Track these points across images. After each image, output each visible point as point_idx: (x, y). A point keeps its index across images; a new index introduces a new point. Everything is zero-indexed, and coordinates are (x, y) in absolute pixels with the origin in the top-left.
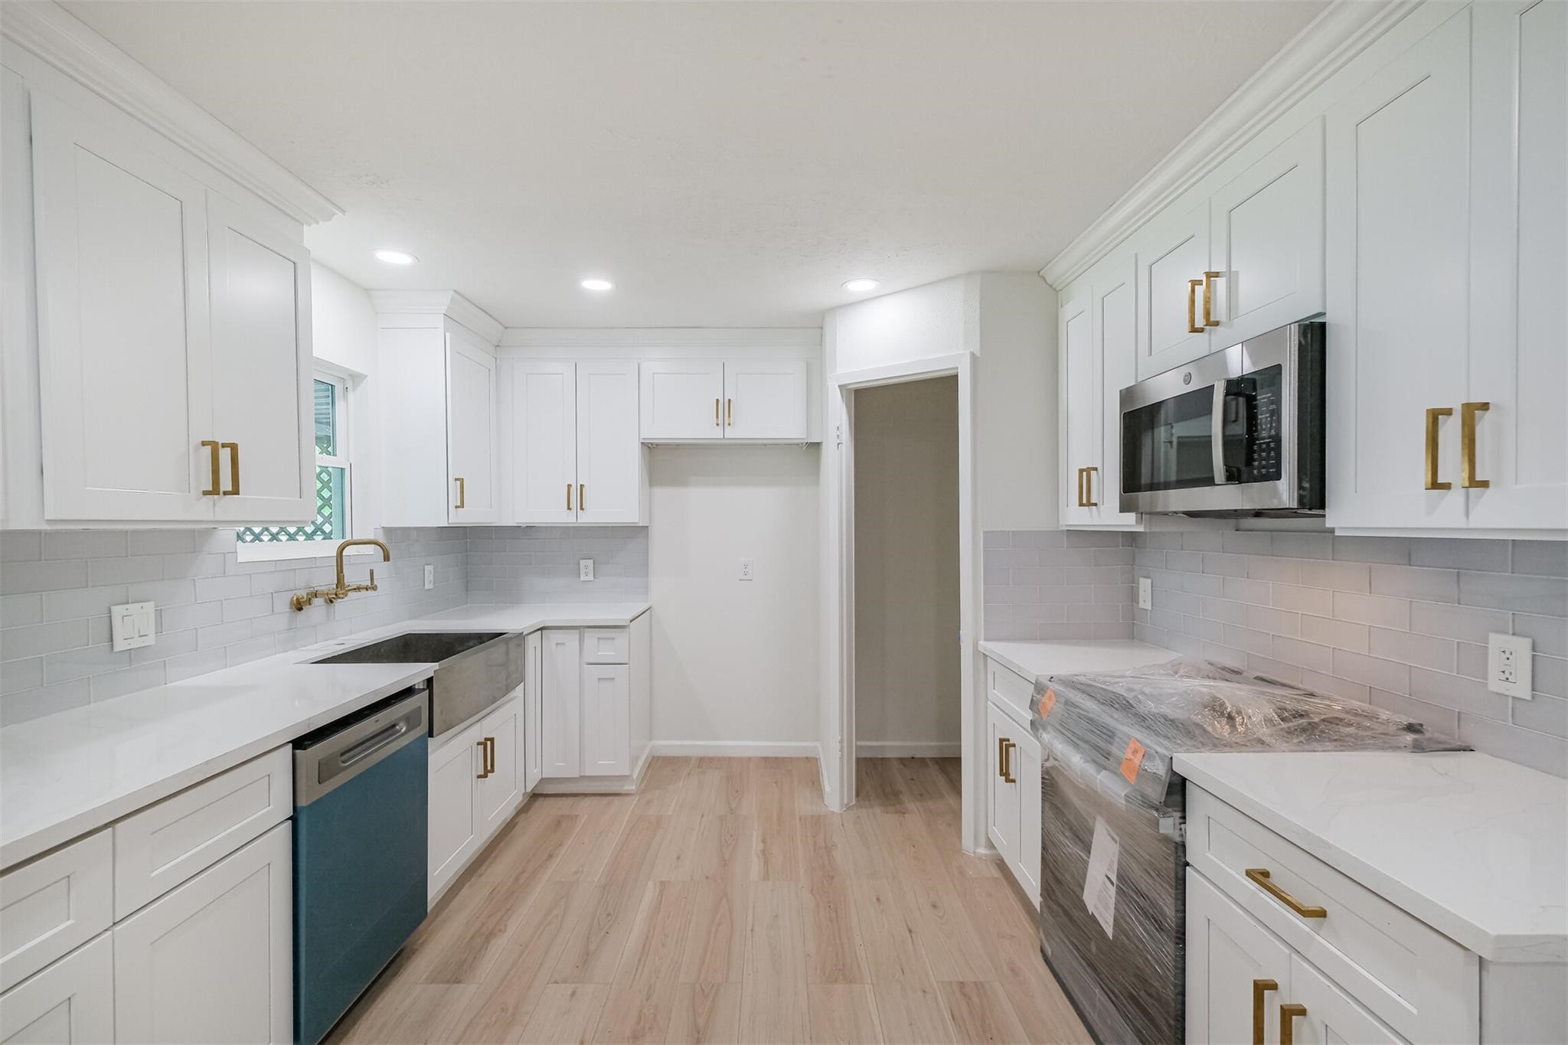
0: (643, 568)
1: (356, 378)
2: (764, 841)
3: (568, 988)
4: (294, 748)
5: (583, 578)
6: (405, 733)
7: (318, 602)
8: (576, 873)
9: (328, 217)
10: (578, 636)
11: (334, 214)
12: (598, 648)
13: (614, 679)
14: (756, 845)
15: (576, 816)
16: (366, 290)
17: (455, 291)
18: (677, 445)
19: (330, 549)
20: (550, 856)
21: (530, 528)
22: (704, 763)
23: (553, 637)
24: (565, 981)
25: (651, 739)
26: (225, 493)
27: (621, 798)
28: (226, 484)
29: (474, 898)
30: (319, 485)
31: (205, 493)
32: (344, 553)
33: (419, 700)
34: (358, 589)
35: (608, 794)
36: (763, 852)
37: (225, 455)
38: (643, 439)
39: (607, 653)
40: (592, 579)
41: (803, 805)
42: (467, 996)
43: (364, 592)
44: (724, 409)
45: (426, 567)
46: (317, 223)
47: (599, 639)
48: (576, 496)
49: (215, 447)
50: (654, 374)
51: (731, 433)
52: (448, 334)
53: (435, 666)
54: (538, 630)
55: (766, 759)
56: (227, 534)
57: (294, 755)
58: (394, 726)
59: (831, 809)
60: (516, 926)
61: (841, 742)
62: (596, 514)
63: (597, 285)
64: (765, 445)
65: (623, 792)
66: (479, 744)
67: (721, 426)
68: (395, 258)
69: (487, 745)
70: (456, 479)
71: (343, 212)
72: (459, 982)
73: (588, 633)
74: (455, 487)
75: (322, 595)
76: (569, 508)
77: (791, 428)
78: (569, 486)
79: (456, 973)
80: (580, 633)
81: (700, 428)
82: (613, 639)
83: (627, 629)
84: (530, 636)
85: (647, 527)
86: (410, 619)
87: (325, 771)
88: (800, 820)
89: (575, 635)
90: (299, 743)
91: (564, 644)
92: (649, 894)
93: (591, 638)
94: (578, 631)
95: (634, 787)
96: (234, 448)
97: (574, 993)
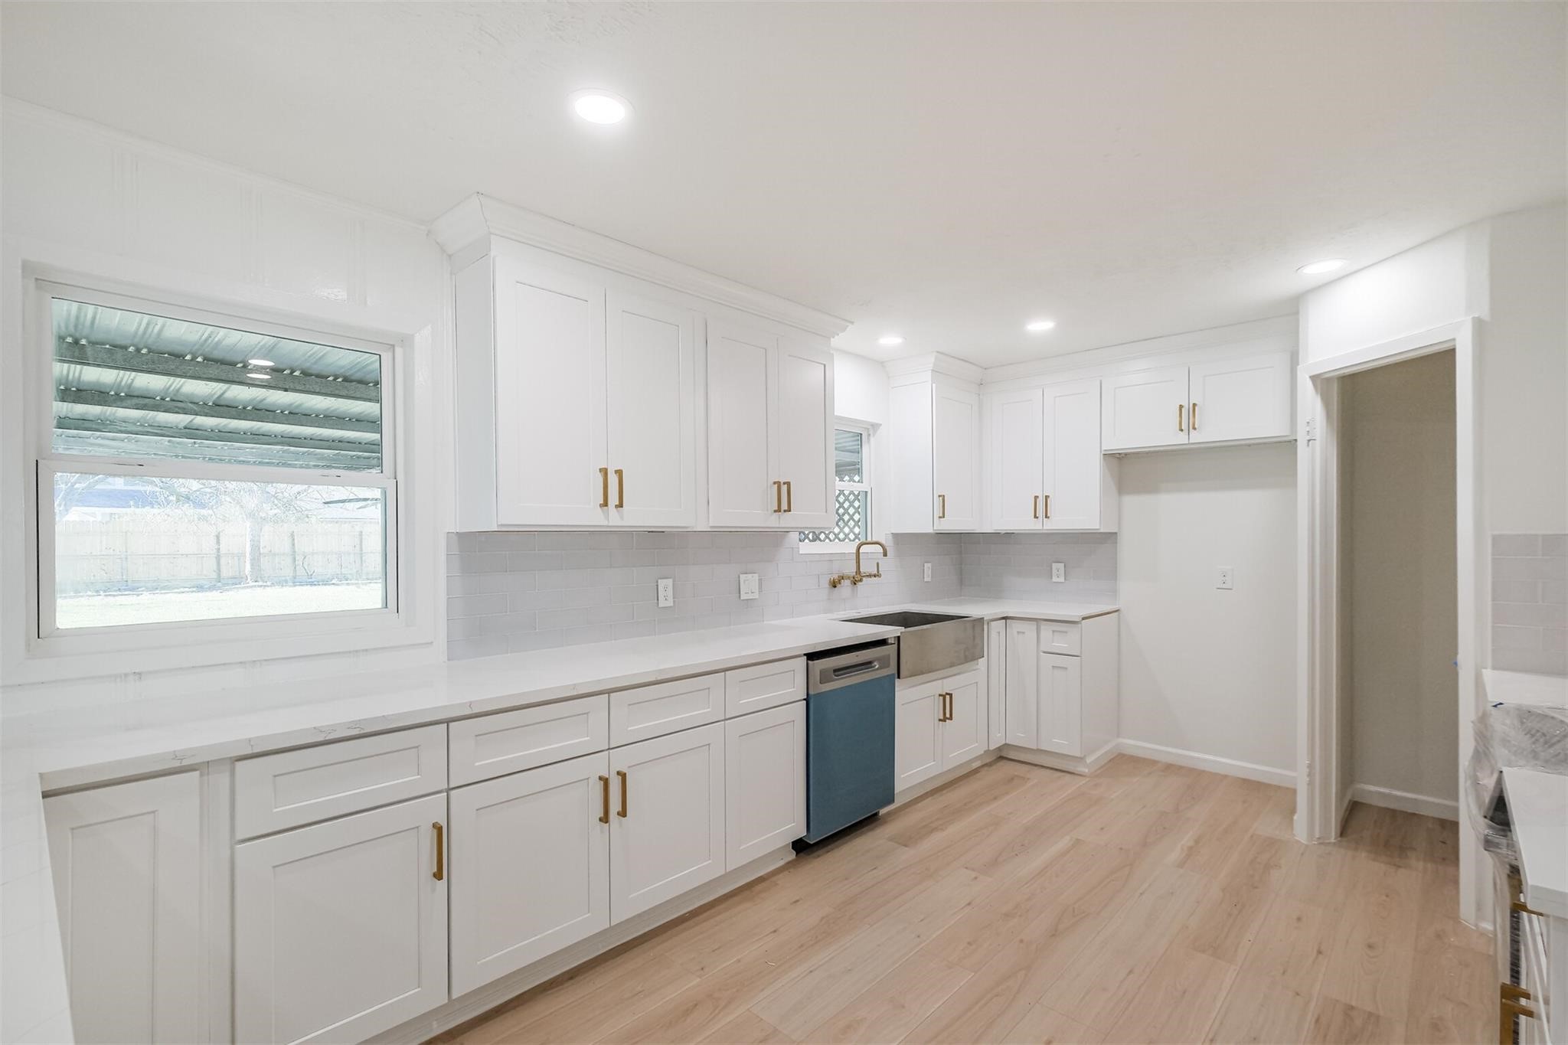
0: (1112, 573)
1: (875, 427)
2: (1197, 842)
3: (974, 874)
4: (808, 659)
5: (1055, 579)
6: (878, 669)
7: (847, 583)
8: (1011, 813)
9: (844, 329)
10: (1035, 627)
11: (847, 326)
12: (1052, 640)
13: (1066, 668)
14: (1187, 840)
15: (1028, 779)
16: (882, 363)
17: (938, 352)
18: (1147, 453)
19: (851, 548)
20: (995, 798)
21: (1009, 535)
22: (1170, 768)
23: (1015, 626)
24: (973, 870)
25: (1118, 736)
26: (785, 511)
27: (1072, 776)
28: (784, 506)
29: (929, 807)
30: (837, 505)
31: (775, 511)
32: (860, 551)
33: (890, 650)
34: (870, 576)
35: (1059, 768)
36: (1190, 848)
37: (784, 488)
38: (1105, 450)
39: (1060, 645)
40: (1062, 579)
41: (1266, 826)
42: (906, 855)
43: (873, 578)
44: (1188, 415)
45: (925, 564)
46: (838, 335)
47: (1054, 631)
48: (1042, 506)
49: (778, 484)
50: (1115, 388)
51: (1197, 437)
52: (934, 385)
53: (902, 629)
54: (1003, 618)
55: (1245, 781)
56: (794, 536)
57: (807, 664)
58: (870, 663)
59: (1297, 838)
60: (954, 829)
61: (1311, 766)
62: (1062, 520)
63: (1041, 326)
64: (1249, 445)
65: (1076, 772)
66: (940, 695)
67: (1186, 431)
68: (890, 341)
69: (947, 698)
70: (939, 496)
71: (852, 323)
72: (906, 846)
73: (1044, 627)
74: (938, 502)
75: (849, 578)
76: (1036, 517)
77: (1268, 426)
78: (1036, 497)
79: (907, 840)
80: (1037, 625)
81: (1164, 434)
82: (1066, 632)
83: (1080, 625)
84: (993, 624)
85: (1116, 533)
86: (912, 602)
87: (824, 678)
88: (1252, 836)
89: (1033, 626)
90: (811, 656)
91: (1023, 633)
92: (1063, 843)
93: (1046, 631)
94: (1035, 623)
95: (1087, 771)
96: (788, 484)
97: (976, 878)
